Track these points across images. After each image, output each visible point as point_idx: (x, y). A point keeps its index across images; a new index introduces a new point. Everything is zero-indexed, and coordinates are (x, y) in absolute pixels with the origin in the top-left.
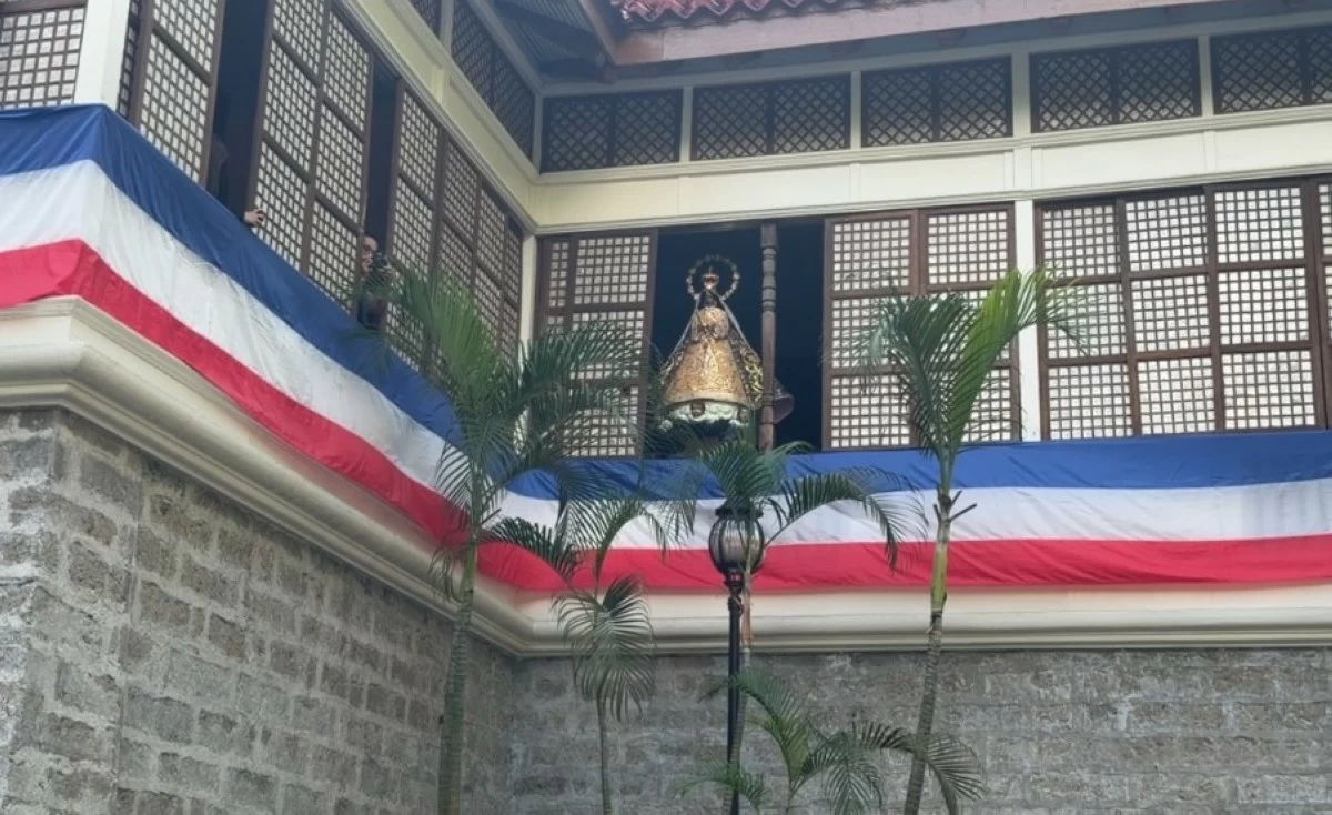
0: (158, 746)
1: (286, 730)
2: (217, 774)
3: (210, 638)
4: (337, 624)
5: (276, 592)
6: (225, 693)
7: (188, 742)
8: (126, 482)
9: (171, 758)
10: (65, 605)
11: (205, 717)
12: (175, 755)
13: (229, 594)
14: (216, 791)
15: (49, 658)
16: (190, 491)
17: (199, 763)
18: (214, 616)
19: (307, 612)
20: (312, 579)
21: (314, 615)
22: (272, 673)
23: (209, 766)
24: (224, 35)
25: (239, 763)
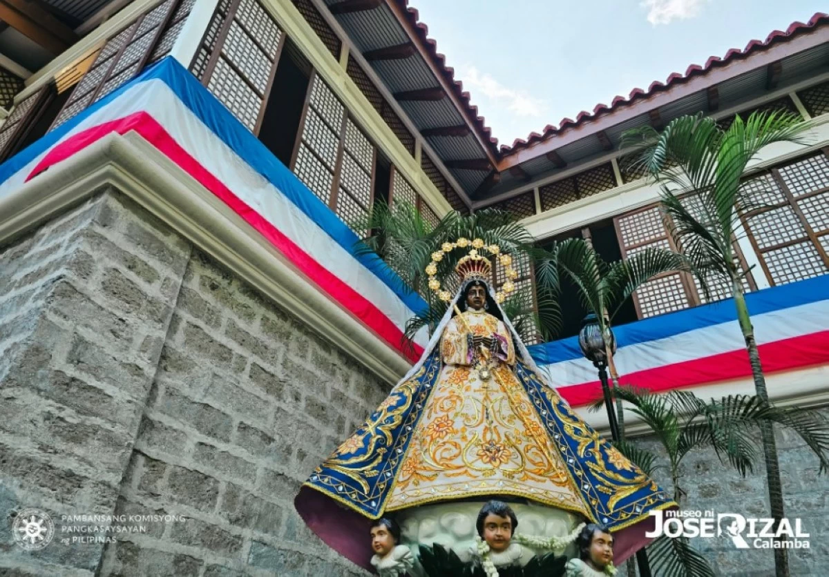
0: (195, 436)
1: (319, 455)
2: (255, 470)
3: (251, 377)
4: (362, 402)
5: (310, 366)
6: (265, 417)
7: (227, 441)
8: (172, 254)
9: (208, 448)
10: (93, 302)
11: (243, 428)
12: (212, 447)
13: (270, 356)
14: (254, 482)
15: (66, 331)
16: (235, 284)
17: (237, 458)
18: (254, 364)
19: (336, 386)
20: (340, 369)
21: (342, 390)
22: (307, 415)
23: (246, 463)
24: (272, 89)
25: (277, 467)
